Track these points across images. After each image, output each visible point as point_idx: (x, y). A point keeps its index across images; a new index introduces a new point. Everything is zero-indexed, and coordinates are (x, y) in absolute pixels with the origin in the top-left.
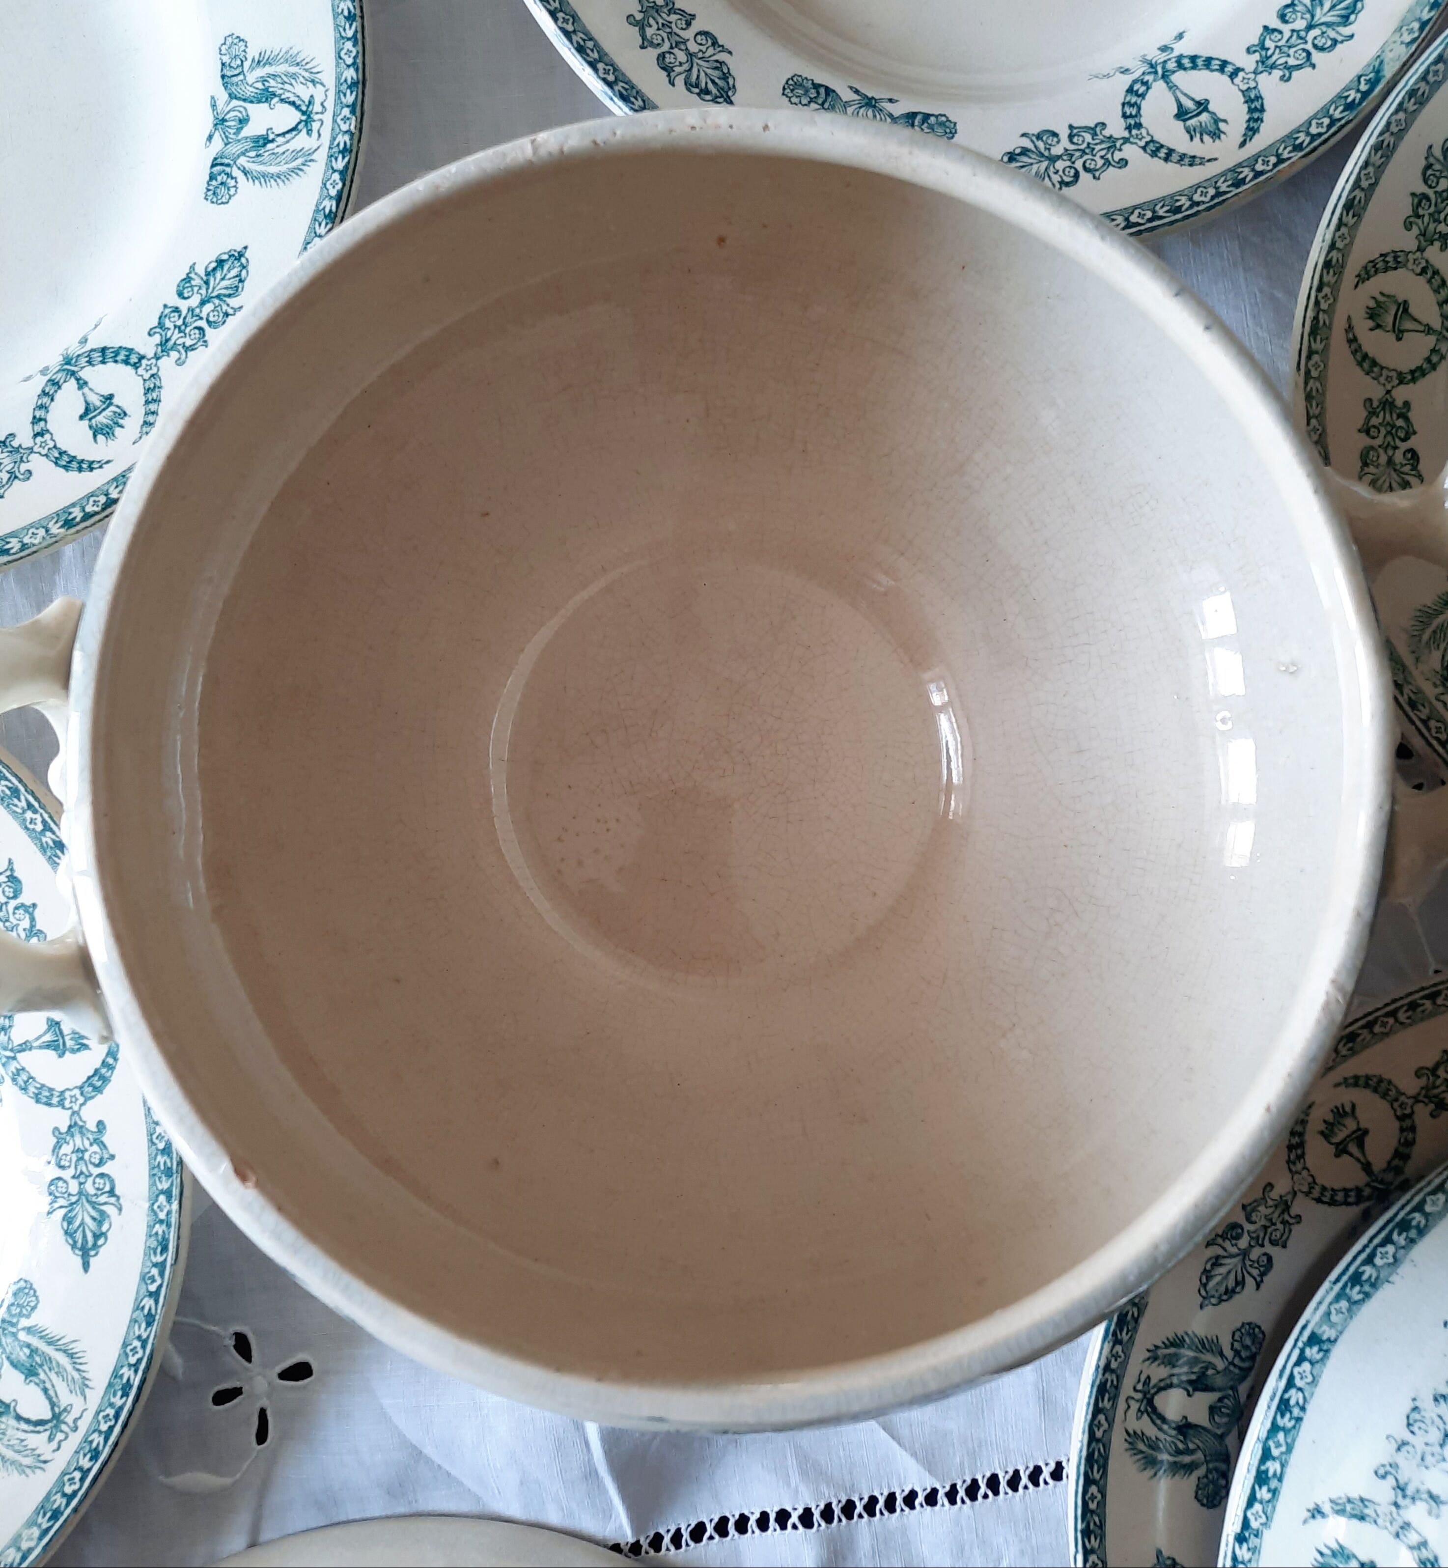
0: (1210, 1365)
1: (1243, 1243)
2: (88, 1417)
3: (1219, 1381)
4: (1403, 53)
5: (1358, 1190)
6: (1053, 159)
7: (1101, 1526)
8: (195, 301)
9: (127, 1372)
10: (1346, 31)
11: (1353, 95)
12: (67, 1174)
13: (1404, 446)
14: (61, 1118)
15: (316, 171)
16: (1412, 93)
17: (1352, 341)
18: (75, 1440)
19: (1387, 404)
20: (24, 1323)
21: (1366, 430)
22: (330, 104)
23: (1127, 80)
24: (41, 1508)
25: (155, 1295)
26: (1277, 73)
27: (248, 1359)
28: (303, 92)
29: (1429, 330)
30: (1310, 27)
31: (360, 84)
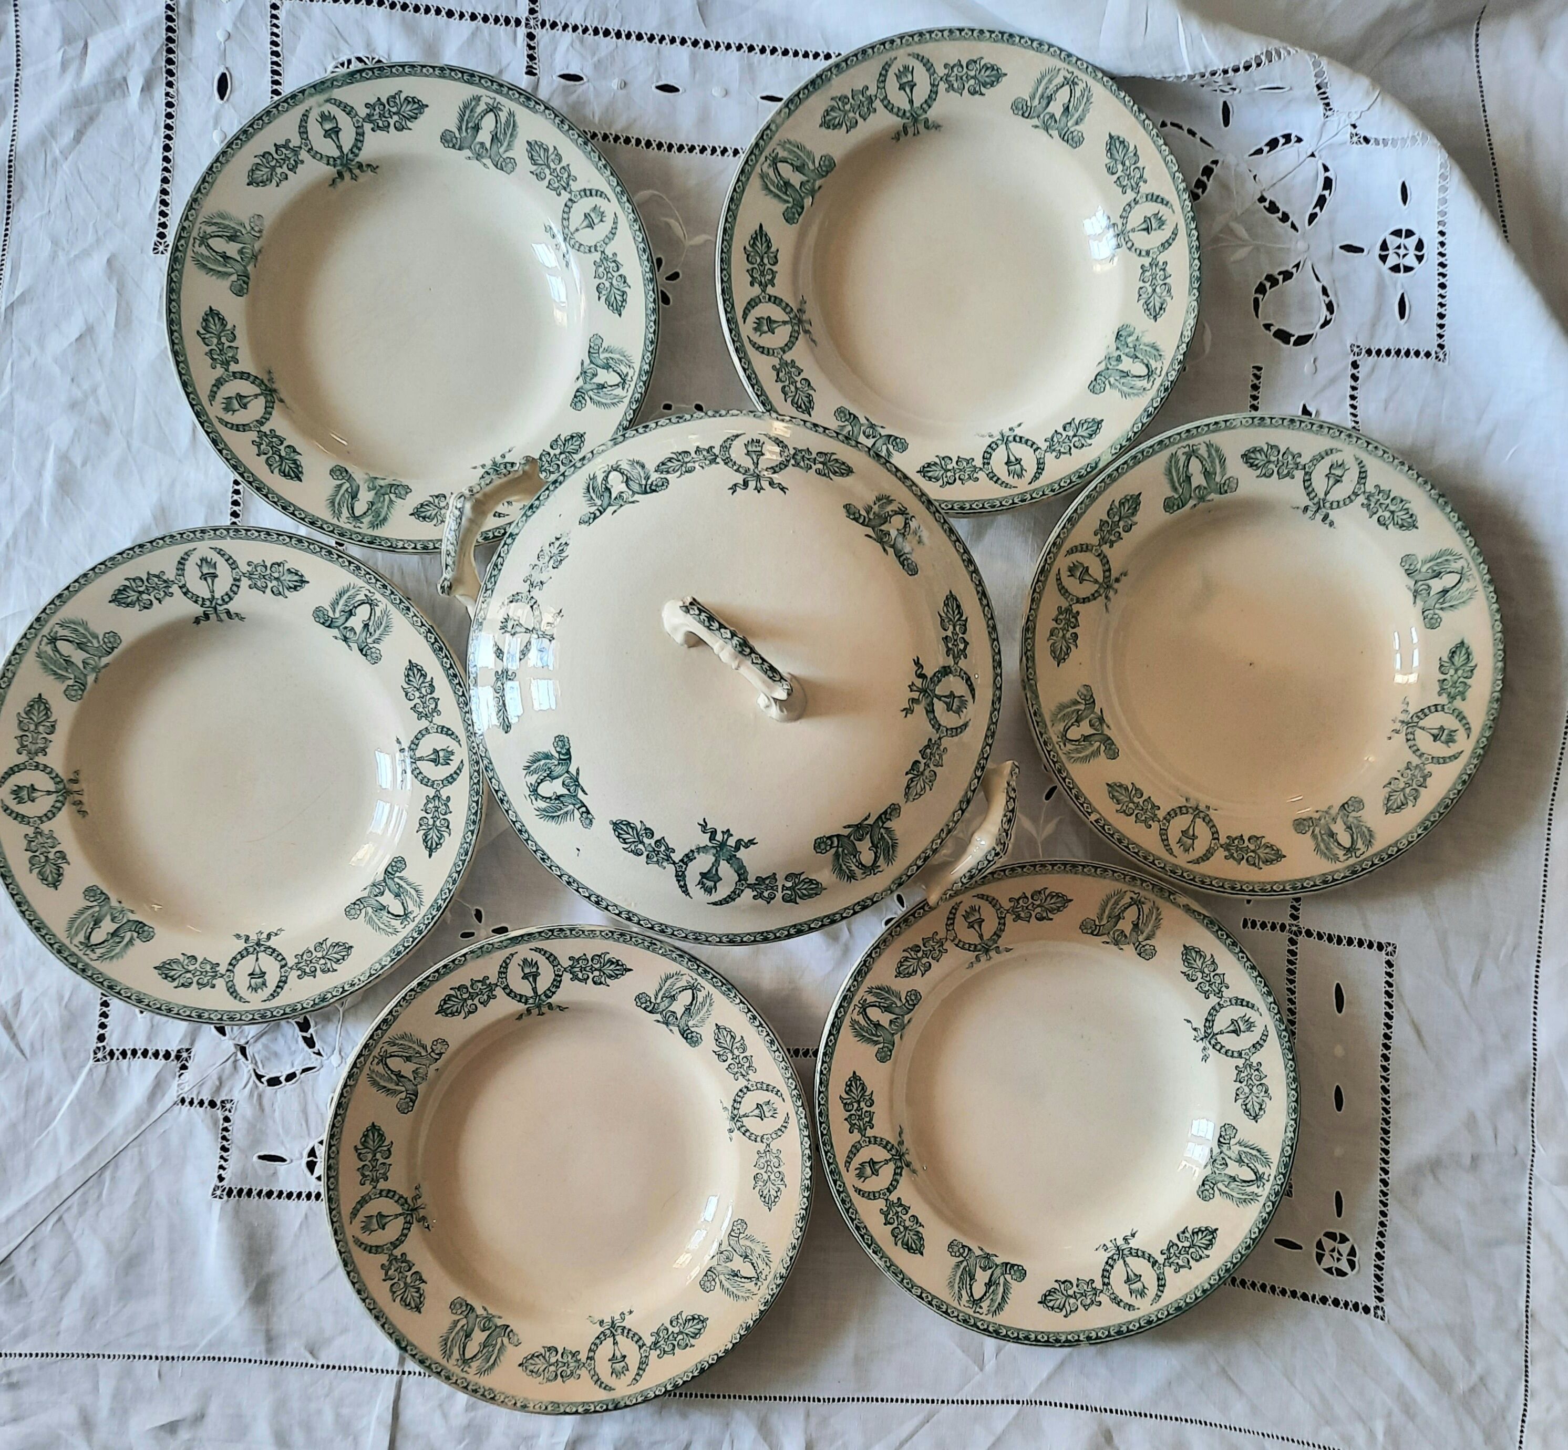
0: (895, 1003)
1: (920, 954)
2: (420, 917)
3: (897, 1010)
4: (1111, 458)
5: (976, 946)
6: (947, 471)
7: (832, 1054)
8: (558, 452)
9: (440, 902)
10: (1089, 441)
11: (1083, 471)
12: (429, 816)
13: (1072, 631)
14: (431, 792)
15: (623, 406)
16: (1109, 476)
17: (1059, 579)
18: (412, 925)
19: (1069, 610)
20: (398, 874)
21: (1056, 620)
22: (635, 378)
23: (992, 440)
24: (393, 950)
25: (459, 872)
26: (1054, 454)
27: (480, 921)
28: (625, 370)
29: (1096, 581)
30: (1075, 436)
31: (649, 373)
